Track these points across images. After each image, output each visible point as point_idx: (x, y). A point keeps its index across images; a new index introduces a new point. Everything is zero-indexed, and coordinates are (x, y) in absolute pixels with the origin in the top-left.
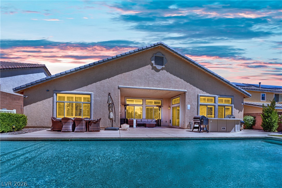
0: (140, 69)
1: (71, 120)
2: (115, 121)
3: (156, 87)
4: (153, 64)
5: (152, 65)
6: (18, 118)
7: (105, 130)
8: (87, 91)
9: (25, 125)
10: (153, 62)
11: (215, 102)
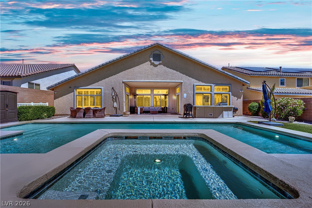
0: (141, 65)
2: (119, 109)
3: (154, 80)
4: (151, 61)
5: (150, 61)
6: (48, 109)
8: (98, 86)
9: (54, 113)
10: (151, 59)
11: (211, 91)
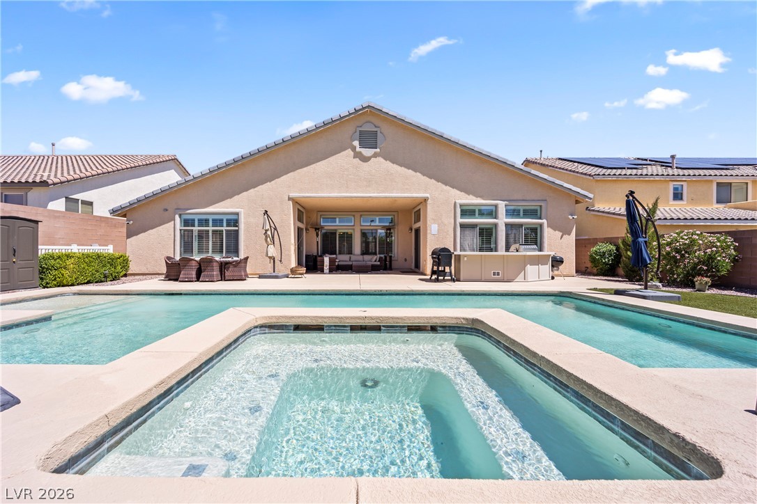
0: (331, 159)
1: (194, 262)
2: (281, 261)
3: (362, 192)
4: (355, 147)
5: (354, 149)
6: (112, 260)
7: (259, 278)
8: (232, 208)
9: (127, 270)
10: (356, 143)
11: (497, 217)
